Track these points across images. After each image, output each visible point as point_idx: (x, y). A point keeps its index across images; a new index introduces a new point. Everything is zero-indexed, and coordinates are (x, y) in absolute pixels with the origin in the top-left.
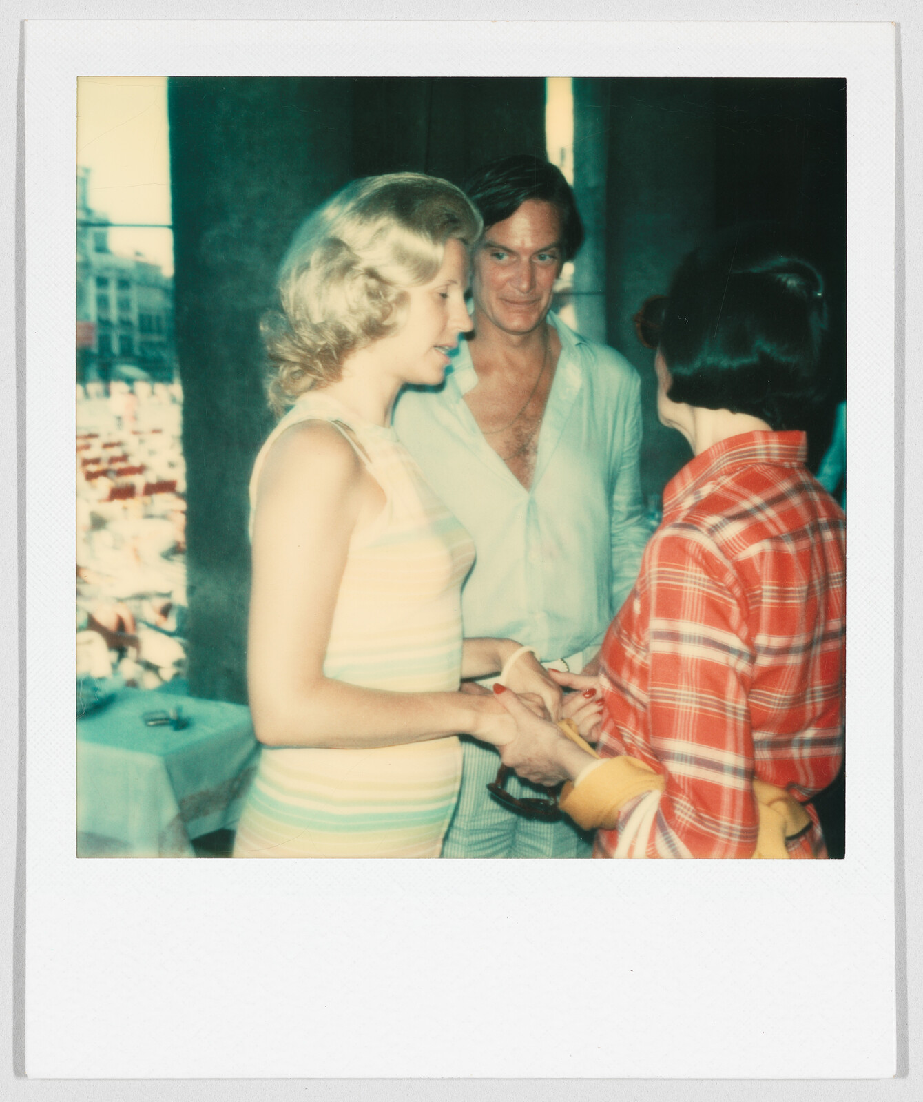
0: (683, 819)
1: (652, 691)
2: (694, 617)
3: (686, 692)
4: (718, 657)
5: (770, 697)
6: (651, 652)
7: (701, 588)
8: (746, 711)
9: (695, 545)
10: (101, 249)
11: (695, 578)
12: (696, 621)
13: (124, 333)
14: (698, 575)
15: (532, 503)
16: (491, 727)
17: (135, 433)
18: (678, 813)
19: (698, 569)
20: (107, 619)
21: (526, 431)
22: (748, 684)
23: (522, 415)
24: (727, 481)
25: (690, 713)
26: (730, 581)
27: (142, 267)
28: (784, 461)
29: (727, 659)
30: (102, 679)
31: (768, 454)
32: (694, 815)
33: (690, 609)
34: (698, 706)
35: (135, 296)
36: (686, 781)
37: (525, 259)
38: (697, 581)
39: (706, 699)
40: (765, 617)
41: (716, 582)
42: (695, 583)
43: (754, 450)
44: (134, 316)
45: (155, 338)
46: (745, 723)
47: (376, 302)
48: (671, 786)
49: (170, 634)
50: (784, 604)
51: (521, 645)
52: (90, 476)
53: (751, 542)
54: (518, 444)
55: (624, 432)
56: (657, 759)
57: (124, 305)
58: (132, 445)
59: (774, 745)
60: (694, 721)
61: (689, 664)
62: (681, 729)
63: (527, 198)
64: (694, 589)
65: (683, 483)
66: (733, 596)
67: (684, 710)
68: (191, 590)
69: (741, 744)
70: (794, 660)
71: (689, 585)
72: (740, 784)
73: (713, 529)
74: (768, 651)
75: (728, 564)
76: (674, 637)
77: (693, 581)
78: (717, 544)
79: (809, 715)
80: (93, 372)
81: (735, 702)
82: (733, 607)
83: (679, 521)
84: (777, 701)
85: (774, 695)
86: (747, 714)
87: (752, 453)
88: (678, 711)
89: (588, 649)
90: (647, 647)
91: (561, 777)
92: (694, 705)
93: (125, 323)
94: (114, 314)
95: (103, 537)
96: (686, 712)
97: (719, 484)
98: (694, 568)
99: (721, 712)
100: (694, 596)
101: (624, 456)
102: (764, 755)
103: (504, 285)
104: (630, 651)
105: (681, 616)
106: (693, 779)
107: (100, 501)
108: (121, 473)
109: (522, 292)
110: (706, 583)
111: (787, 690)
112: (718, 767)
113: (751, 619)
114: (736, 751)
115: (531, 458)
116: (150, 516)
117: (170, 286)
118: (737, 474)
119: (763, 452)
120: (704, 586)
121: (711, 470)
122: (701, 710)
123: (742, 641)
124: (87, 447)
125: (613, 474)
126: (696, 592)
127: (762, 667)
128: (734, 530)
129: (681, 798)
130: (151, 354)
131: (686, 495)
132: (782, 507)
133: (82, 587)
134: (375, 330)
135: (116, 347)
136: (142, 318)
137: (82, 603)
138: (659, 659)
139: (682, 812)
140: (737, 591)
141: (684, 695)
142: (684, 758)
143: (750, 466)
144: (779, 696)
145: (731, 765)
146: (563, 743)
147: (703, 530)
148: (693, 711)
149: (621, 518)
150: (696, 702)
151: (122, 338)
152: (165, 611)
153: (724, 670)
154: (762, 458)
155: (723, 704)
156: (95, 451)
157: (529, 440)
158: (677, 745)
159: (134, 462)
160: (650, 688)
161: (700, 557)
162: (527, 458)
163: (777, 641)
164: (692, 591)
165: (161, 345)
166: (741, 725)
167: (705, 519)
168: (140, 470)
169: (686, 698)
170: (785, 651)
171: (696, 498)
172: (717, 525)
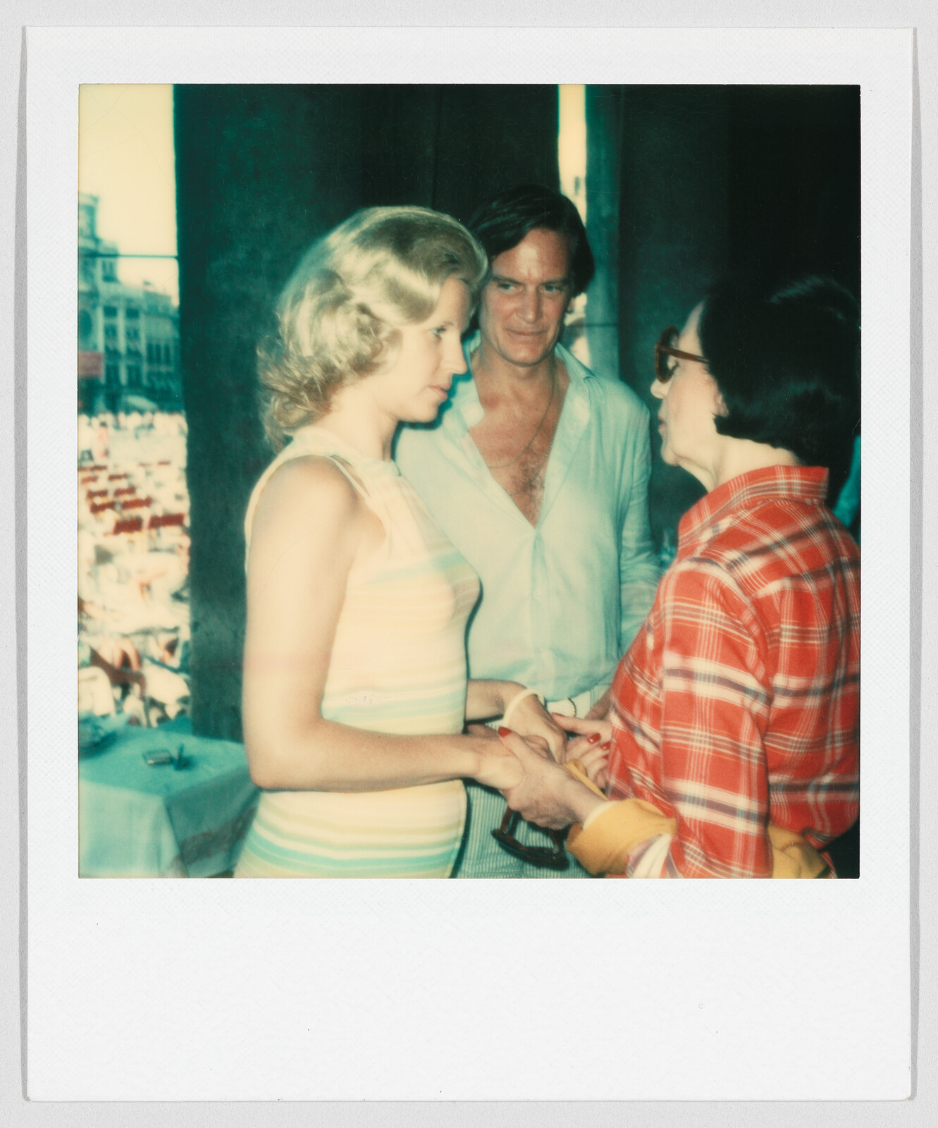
0: (693, 865)
1: (665, 730)
2: (709, 655)
3: (700, 732)
4: (733, 697)
5: (788, 740)
6: (664, 690)
7: (718, 625)
8: (760, 753)
9: (713, 580)
10: (110, 278)
11: (712, 614)
12: (711, 658)
13: (131, 363)
14: (715, 612)
15: (538, 540)
16: (494, 769)
17: (143, 465)
18: (688, 858)
19: (715, 605)
20: (111, 654)
21: (533, 466)
22: (764, 727)
23: (528, 450)
24: (746, 515)
25: (703, 755)
26: (747, 619)
27: (150, 296)
28: (805, 497)
29: (742, 701)
30: (104, 717)
31: (790, 490)
32: (704, 861)
33: (706, 646)
34: (712, 747)
35: (144, 325)
36: (698, 824)
37: (531, 289)
38: (714, 618)
39: (720, 740)
40: (784, 658)
41: (733, 619)
42: (712, 620)
43: (776, 484)
44: (142, 347)
45: (163, 369)
46: (759, 766)
47: (366, 337)
48: (683, 830)
49: (176, 671)
50: (805, 645)
51: (524, 687)
52: (96, 509)
53: (771, 579)
54: (525, 479)
55: (633, 467)
56: (667, 801)
57: (133, 335)
58: (139, 478)
59: (789, 788)
60: (707, 762)
61: (703, 704)
62: (693, 772)
63: (533, 226)
64: (711, 626)
65: (700, 515)
66: (750, 635)
67: (697, 751)
68: (195, 626)
69: (755, 788)
70: (812, 703)
71: (705, 622)
72: (753, 828)
73: (732, 564)
74: (786, 692)
75: (746, 601)
76: (688, 675)
77: (709, 617)
78: (736, 580)
79: (827, 761)
80: (100, 403)
81: (751, 745)
82: (750, 646)
83: (697, 554)
84: (794, 745)
85: (791, 738)
86: (761, 756)
87: (773, 487)
88: (691, 752)
89: (596, 688)
90: (661, 684)
91: (569, 820)
92: (707, 746)
93: (133, 353)
94: (122, 344)
95: (108, 571)
96: (699, 753)
97: (738, 518)
98: (711, 604)
99: (736, 754)
100: (710, 633)
101: (634, 491)
102: (779, 798)
103: (511, 314)
104: (642, 688)
105: (696, 654)
106: (705, 823)
107: (105, 534)
108: (126, 505)
109: (528, 322)
110: (723, 621)
111: (805, 733)
112: (731, 811)
113: (769, 659)
114: (750, 795)
115: (538, 493)
116: (156, 550)
117: (177, 316)
118: (757, 508)
119: (784, 487)
120: (720, 623)
121: (731, 502)
122: (715, 752)
123: (758, 680)
124: (94, 479)
125: (622, 509)
126: (713, 629)
127: (780, 710)
128: (754, 565)
129: (691, 842)
130: (159, 384)
131: (703, 529)
132: (803, 545)
133: (85, 622)
134: (363, 366)
135: (123, 377)
136: (150, 347)
137: (85, 638)
138: (672, 697)
139: (692, 857)
140: (755, 629)
141: (698, 735)
142: (695, 801)
143: (771, 500)
144: (796, 739)
145: (744, 809)
146: (570, 785)
147: (722, 565)
148: (706, 753)
149: (630, 555)
150: (710, 743)
151: (130, 369)
152: (171, 648)
153: (738, 711)
154: (783, 493)
155: (738, 746)
156: (102, 483)
157: (537, 475)
158: (688, 786)
159: (141, 494)
160: (662, 727)
161: (718, 593)
162: (534, 493)
163: (795, 683)
164: (708, 628)
165: (169, 375)
166: (755, 769)
167: (724, 554)
168: (148, 502)
169: (699, 738)
170: (802, 693)
171: (714, 532)
172: (736, 560)
